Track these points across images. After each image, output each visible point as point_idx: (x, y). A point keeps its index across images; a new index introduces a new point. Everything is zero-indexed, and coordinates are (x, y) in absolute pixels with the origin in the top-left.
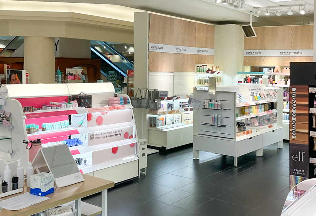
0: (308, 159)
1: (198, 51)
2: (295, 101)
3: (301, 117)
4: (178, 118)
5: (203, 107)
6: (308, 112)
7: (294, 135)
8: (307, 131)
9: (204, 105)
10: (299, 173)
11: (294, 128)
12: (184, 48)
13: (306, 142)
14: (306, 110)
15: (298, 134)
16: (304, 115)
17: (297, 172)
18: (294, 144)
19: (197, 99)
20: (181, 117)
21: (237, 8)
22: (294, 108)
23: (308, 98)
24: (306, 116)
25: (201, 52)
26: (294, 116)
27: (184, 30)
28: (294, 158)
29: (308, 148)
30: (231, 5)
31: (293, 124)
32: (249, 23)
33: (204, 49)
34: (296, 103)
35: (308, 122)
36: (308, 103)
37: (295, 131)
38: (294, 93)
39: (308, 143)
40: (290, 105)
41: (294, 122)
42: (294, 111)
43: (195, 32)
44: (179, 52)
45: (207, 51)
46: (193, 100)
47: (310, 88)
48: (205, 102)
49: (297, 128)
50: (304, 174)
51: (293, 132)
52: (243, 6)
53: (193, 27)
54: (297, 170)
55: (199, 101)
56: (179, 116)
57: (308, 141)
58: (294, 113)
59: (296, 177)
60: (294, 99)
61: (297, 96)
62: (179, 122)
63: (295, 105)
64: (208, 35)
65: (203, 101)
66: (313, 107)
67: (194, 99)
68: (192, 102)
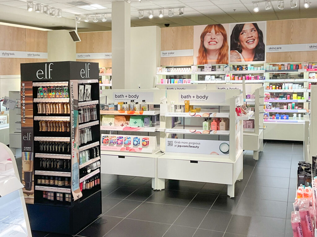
0: (33, 138)
1: (29, 55)
2: (24, 93)
3: (28, 105)
4: (4, 119)
5: (17, 107)
6: (32, 101)
7: (24, 120)
8: (32, 116)
9: (17, 104)
10: (28, 150)
11: (24, 115)
12: (12, 52)
13: (31, 125)
14: (31, 100)
15: (27, 119)
16: (30, 104)
17: (26, 149)
18: (25, 127)
19: (13, 100)
20: (7, 119)
21: (52, 15)
22: (24, 99)
23: (32, 91)
24: (31, 105)
25: (32, 56)
26: (24, 105)
27: (12, 36)
28: (24, 138)
29: (33, 130)
30: (45, 13)
31: (23, 111)
32: (75, 29)
33: (35, 53)
34: (25, 95)
35: (32, 109)
36: (32, 95)
37: (24, 117)
38: (24, 87)
39: (33, 125)
40: (21, 97)
41: (24, 110)
42: (24, 102)
43: (25, 37)
44: (6, 56)
45: (39, 55)
46: (8, 101)
47: (33, 83)
48: (18, 102)
49: (26, 115)
50: (31, 150)
51: (23, 118)
52: (60, 13)
53: (23, 32)
54: (26, 148)
55: (15, 102)
56: (5, 118)
57: (33, 124)
58: (24, 103)
59: (25, 153)
60: (24, 92)
61: (26, 89)
62: (4, 124)
63: (24, 97)
64: (40, 39)
65: (17, 101)
66: (36, 97)
67: (10, 100)
68: (8, 103)
